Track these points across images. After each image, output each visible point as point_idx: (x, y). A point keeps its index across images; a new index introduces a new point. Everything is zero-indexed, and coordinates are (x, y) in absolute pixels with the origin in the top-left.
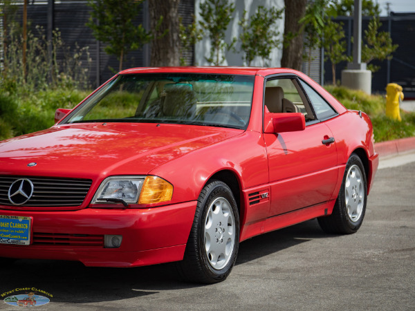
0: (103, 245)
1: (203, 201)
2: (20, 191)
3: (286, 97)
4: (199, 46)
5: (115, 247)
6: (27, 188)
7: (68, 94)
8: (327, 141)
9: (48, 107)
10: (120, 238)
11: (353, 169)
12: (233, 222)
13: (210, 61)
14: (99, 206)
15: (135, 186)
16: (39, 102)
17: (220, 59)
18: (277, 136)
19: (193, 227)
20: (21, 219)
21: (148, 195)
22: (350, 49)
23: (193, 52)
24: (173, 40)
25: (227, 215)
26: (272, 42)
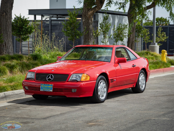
0: (71, 91)
1: (98, 81)
2: (50, 77)
3: (122, 53)
4: (99, 37)
5: (75, 92)
6: (52, 77)
7: (57, 53)
8: (134, 66)
9: (51, 57)
10: (76, 90)
11: (142, 74)
12: (106, 87)
13: (103, 42)
14: (71, 81)
15: (80, 76)
16: (48, 55)
17: (106, 42)
18: (119, 64)
19: (95, 87)
20: (50, 85)
21: (83, 79)
22: (151, 38)
23: (98, 39)
24: (91, 36)
25: (104, 85)
26: (124, 36)
